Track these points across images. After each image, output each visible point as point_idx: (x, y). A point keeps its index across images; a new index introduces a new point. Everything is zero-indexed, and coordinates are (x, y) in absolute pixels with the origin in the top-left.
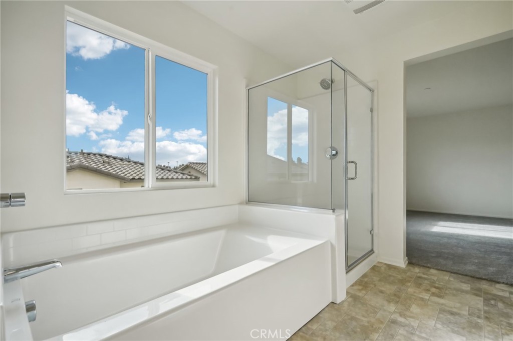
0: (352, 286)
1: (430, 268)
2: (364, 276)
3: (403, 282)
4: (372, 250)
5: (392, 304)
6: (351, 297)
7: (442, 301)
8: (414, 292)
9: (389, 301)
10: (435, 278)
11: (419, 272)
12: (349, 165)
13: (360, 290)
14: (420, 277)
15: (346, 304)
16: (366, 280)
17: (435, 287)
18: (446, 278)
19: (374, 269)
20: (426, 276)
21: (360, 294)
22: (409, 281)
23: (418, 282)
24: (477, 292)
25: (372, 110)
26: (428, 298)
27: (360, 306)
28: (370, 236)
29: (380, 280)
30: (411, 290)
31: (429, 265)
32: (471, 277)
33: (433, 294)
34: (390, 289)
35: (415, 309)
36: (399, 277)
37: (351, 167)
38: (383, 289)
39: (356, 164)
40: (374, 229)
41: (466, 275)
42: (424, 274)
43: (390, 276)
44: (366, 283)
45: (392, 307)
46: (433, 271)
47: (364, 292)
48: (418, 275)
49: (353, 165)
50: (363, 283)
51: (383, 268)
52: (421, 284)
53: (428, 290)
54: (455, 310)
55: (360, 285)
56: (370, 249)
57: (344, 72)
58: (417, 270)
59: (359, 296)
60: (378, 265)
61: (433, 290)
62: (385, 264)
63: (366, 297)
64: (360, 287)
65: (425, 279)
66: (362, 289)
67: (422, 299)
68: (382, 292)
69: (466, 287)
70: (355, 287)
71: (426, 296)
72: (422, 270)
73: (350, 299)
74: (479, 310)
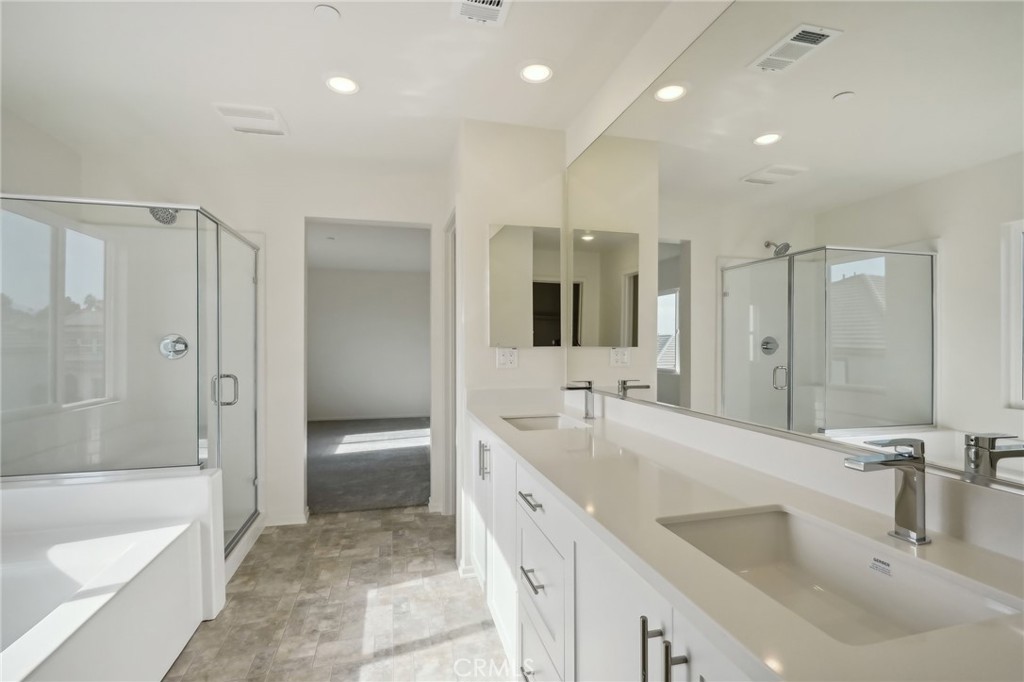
0: (232, 581)
1: (337, 513)
2: (249, 557)
3: (306, 546)
4: (256, 510)
5: (296, 582)
6: (233, 599)
7: (352, 552)
8: (322, 554)
9: (291, 581)
10: (344, 525)
11: (325, 524)
12: (224, 381)
13: (245, 583)
14: (327, 531)
15: (227, 614)
16: (251, 563)
17: (346, 537)
18: (356, 519)
19: (261, 540)
20: (333, 527)
21: (247, 589)
22: (313, 541)
23: (324, 537)
24: (387, 526)
25: (255, 281)
26: (337, 555)
27: (250, 605)
28: (253, 488)
29: (274, 556)
30: (316, 553)
31: (336, 509)
32: (382, 509)
33: (345, 547)
34: (288, 563)
35: (324, 576)
36: (300, 540)
37: (227, 383)
38: (279, 566)
39: (235, 379)
40: (259, 477)
41: (377, 509)
42: (331, 524)
43: (287, 543)
44: (253, 568)
45: (296, 587)
46: (341, 516)
47: (252, 583)
48: (324, 528)
49: (231, 380)
50: (248, 571)
51: (275, 536)
52: (328, 540)
53: (338, 544)
54: (367, 557)
55: (244, 575)
56: (253, 511)
57: (215, 225)
58: (322, 521)
59: (246, 592)
60: (266, 532)
61: (343, 542)
62: (278, 527)
63: (257, 588)
64: (245, 578)
65: (332, 530)
66: (249, 580)
67: (332, 559)
68: (279, 571)
69: (377, 524)
70: (237, 582)
71: (335, 553)
72: (329, 518)
73: (233, 604)
74: (389, 546)
